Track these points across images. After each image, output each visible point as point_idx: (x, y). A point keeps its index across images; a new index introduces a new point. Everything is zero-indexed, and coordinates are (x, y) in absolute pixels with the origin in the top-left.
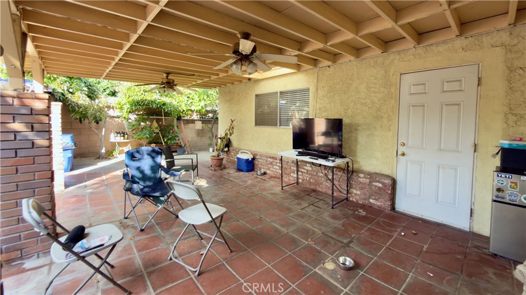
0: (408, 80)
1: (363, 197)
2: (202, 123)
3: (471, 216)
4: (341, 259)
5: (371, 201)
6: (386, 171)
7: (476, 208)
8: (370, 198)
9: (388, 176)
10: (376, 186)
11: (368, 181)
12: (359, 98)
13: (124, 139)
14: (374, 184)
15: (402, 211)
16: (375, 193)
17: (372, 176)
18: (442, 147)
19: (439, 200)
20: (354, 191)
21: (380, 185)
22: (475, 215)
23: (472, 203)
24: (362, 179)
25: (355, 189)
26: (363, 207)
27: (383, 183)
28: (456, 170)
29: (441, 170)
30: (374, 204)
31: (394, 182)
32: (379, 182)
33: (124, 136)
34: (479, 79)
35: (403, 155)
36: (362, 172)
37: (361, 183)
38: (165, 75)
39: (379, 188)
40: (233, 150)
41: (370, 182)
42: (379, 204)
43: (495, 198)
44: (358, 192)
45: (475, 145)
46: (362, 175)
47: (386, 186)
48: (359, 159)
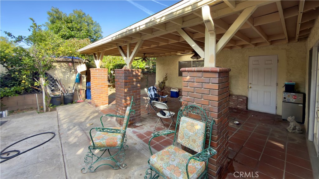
0: (252, 59)
1: (234, 105)
2: (143, 74)
3: (276, 109)
4: (235, 122)
5: (238, 106)
6: (244, 94)
7: (278, 106)
8: (237, 105)
9: (245, 96)
10: (240, 100)
11: (236, 98)
12: (232, 65)
13: (110, 83)
14: (239, 99)
15: (250, 109)
16: (240, 103)
17: (238, 97)
18: (265, 84)
19: (265, 104)
20: (230, 103)
21: (242, 100)
22: (277, 108)
23: (277, 104)
24: (234, 98)
25: (231, 102)
26: (235, 109)
27: (243, 99)
28: (270, 92)
29: (265, 93)
30: (239, 108)
31: (247, 98)
32: (241, 98)
33: (110, 82)
34: (278, 60)
35: (251, 88)
36: (234, 95)
37: (233, 99)
38: (143, 55)
39: (241, 101)
40: (166, 88)
41: (237, 99)
42: (241, 107)
43: (283, 101)
44: (232, 103)
45: (277, 84)
46: (234, 96)
47: (244, 100)
48: (232, 90)
